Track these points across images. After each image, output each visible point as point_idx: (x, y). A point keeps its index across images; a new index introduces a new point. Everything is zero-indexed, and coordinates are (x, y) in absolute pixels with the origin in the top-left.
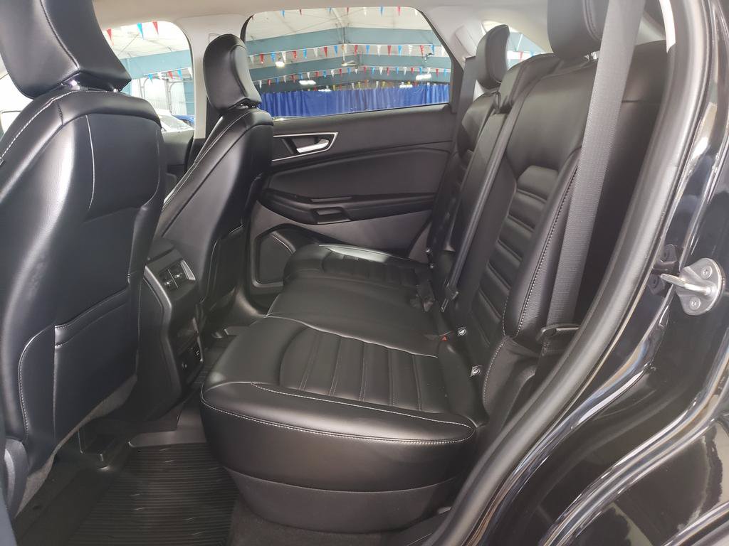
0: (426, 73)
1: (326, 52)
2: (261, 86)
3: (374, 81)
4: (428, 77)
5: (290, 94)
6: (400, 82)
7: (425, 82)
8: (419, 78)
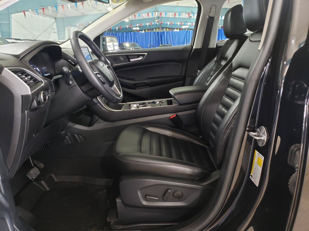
0: (188, 25)
1: (148, 15)
2: (117, 30)
3: (164, 28)
4: (187, 27)
5: (129, 33)
6: (174, 29)
7: (185, 29)
8: (183, 27)
